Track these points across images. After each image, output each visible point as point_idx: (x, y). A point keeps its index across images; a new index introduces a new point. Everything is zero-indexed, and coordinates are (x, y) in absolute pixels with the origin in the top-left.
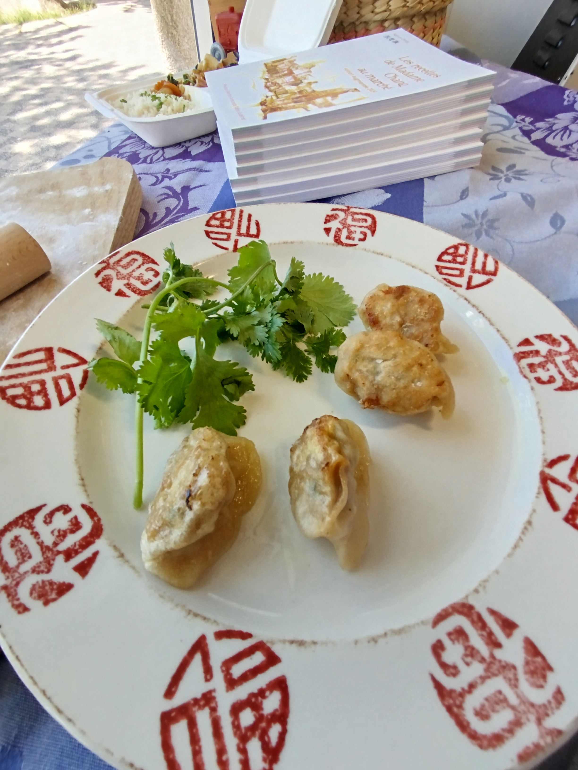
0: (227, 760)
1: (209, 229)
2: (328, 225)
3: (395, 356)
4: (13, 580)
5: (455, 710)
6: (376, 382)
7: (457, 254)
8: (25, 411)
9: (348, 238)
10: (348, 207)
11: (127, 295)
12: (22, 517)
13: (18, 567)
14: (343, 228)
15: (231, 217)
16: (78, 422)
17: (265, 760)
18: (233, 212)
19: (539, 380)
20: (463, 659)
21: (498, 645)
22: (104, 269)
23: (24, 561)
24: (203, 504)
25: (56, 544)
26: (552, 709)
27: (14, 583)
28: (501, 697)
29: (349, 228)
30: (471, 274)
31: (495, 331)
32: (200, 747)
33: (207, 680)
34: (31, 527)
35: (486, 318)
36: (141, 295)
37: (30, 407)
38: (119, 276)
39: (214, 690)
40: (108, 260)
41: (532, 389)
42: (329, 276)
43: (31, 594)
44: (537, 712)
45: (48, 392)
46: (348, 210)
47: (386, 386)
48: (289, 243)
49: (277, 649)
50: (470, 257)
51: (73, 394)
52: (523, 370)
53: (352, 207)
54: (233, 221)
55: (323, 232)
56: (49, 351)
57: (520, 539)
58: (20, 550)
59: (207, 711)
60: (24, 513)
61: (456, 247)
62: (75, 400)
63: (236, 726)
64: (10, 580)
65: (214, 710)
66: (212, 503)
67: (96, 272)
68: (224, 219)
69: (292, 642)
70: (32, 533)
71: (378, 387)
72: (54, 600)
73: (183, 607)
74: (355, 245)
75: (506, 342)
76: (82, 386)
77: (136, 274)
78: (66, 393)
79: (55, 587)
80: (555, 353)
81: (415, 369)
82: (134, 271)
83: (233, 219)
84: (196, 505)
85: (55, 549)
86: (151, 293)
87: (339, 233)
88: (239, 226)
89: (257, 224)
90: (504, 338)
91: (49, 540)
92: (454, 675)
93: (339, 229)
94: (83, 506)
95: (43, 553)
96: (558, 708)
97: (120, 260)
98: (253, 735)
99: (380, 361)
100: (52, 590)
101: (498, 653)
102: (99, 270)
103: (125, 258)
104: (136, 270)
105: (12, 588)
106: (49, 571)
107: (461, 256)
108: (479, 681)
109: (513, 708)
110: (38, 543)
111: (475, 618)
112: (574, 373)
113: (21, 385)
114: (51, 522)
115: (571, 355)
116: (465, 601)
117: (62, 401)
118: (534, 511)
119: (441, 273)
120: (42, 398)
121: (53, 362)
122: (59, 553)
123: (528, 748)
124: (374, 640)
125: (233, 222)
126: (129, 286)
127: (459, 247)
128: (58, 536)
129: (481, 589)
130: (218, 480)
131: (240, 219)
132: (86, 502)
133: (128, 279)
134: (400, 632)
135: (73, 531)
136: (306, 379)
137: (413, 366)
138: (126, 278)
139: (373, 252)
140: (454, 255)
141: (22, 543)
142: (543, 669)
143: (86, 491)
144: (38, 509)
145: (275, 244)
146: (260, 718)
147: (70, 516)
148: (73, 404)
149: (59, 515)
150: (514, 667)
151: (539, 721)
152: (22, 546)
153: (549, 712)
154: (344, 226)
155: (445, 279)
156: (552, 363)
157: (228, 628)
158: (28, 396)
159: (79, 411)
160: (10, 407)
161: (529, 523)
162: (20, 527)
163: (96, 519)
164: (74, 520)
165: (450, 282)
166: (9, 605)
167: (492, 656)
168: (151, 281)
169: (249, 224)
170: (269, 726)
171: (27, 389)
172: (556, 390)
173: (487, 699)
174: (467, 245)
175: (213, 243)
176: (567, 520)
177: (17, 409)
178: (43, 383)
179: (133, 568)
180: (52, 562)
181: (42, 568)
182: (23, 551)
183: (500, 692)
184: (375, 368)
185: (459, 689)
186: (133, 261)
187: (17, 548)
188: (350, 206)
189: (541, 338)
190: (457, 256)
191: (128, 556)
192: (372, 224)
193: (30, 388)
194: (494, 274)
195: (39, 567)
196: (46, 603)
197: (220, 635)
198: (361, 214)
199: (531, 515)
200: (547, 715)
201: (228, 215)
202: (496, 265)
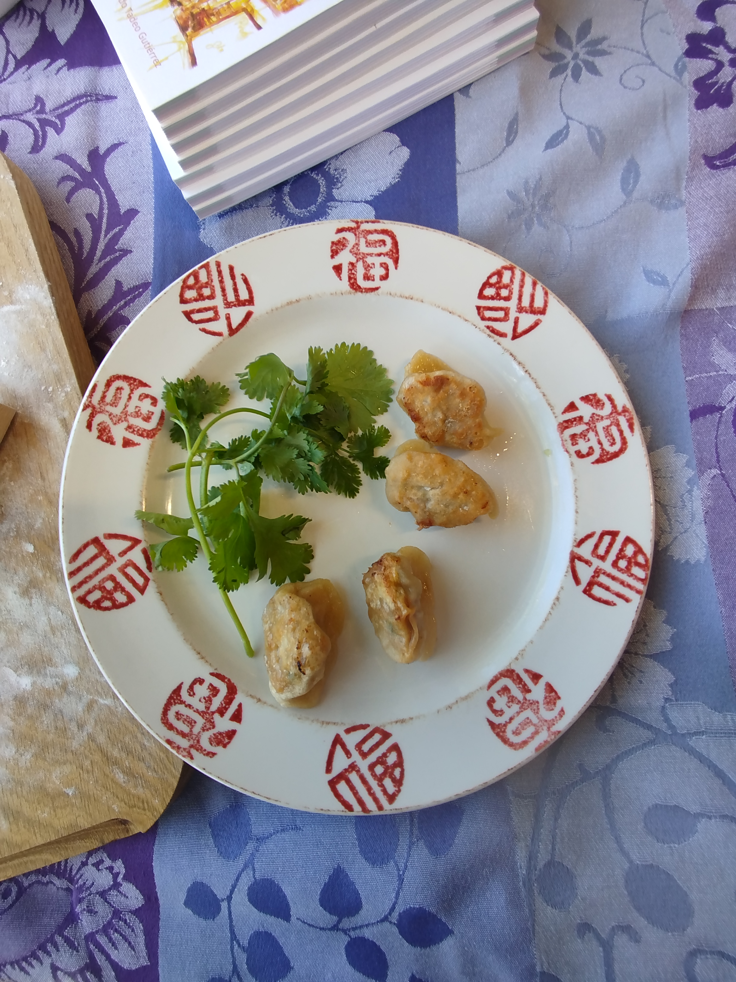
0: (374, 792)
1: (188, 307)
2: (337, 261)
3: (442, 484)
4: (194, 740)
5: (501, 734)
6: (427, 509)
7: (501, 285)
8: (114, 611)
9: (367, 277)
10: (357, 222)
11: (136, 442)
12: (171, 698)
13: (191, 731)
14: (357, 261)
15: (208, 278)
16: (166, 604)
17: (395, 786)
18: (206, 266)
19: (579, 454)
20: (506, 705)
21: (529, 691)
22: (92, 416)
23: (193, 726)
24: (312, 669)
25: (208, 708)
26: (557, 720)
27: (196, 741)
28: (529, 721)
29: (365, 259)
30: (518, 315)
31: (541, 395)
32: (357, 790)
33: (348, 758)
34: (182, 702)
35: (532, 378)
36: (151, 438)
37: (117, 606)
38: (114, 419)
39: (355, 762)
40: (90, 402)
41: (572, 465)
42: (354, 344)
43: (211, 744)
44: (549, 724)
45: (123, 585)
46: (358, 227)
47: (437, 513)
48: (294, 302)
49: (388, 729)
50: (516, 287)
51: (147, 580)
52: (565, 443)
53: (362, 223)
54: (213, 284)
55: (333, 273)
56: (96, 541)
57: (550, 613)
58: (186, 720)
59: (354, 773)
60: (171, 695)
61: (499, 274)
62: (151, 584)
63: (374, 775)
64: (192, 741)
65: (358, 771)
66: (318, 665)
67: (86, 424)
68: (199, 284)
69: (397, 722)
70: (186, 706)
71: (430, 514)
72: (229, 743)
73: (318, 720)
74: (377, 289)
75: (552, 410)
76: (149, 568)
77: (131, 409)
78: (140, 581)
79: (224, 735)
80: (597, 417)
81: (461, 496)
82: (126, 406)
83: (212, 281)
84: (308, 671)
85: (209, 712)
86: (160, 430)
87: (353, 271)
88: (223, 290)
89: (246, 281)
90: (549, 404)
91: (201, 707)
92: (501, 715)
93: (352, 264)
94: (212, 674)
95: (203, 717)
96: (560, 719)
97: (103, 397)
98: (386, 777)
99: (428, 489)
100: (223, 737)
101: (529, 696)
102: (88, 420)
103: (107, 391)
104: (128, 403)
105: (196, 745)
106: (214, 727)
107: (506, 287)
108: (516, 715)
109: (535, 725)
110: (194, 711)
111: (515, 677)
112: (612, 441)
113: (95, 588)
114: (194, 694)
115: (612, 419)
116: (509, 668)
117: (142, 590)
118: (562, 588)
119: (483, 319)
120: (122, 593)
121: (108, 553)
122: (213, 713)
123: (541, 744)
124: (450, 707)
125: (213, 286)
126: (132, 430)
127: (503, 273)
128: (206, 702)
129: (519, 657)
130: (318, 648)
131: (220, 279)
132: (212, 671)
133: (127, 420)
134: (466, 698)
135: (215, 695)
136: (358, 492)
137: (459, 494)
138: (123, 419)
139: (401, 296)
140: (497, 285)
141: (183, 716)
142: (555, 699)
143: (207, 661)
144: (179, 688)
145: (277, 309)
146: (387, 768)
147: (206, 685)
148: (151, 589)
149: (197, 687)
150: (538, 702)
151: (549, 728)
152: (185, 717)
153: (555, 723)
154: (358, 257)
155: (488, 327)
156: (593, 431)
157: (353, 725)
158: (109, 596)
159: (161, 594)
160: (99, 612)
161: (558, 599)
162: (175, 705)
163: (226, 680)
164: (210, 687)
165: (493, 331)
166: (202, 755)
167: (525, 699)
168: (153, 413)
169: (235, 284)
170: (393, 770)
171: (103, 590)
172: (593, 463)
173: (520, 724)
174: (511, 269)
175: (200, 329)
176: (585, 592)
177: (107, 612)
178: (112, 578)
179: (272, 706)
180: (212, 720)
181: (208, 726)
182: (188, 720)
183: (528, 718)
184: (425, 495)
185: (504, 722)
186: (119, 391)
187: (182, 719)
188: (359, 220)
189: (586, 399)
190: (500, 288)
191: (263, 699)
192: (392, 247)
193: (104, 587)
194: (543, 312)
195: (205, 726)
196: (225, 746)
197: (348, 731)
198: (376, 231)
199: (559, 593)
200: (554, 724)
201: (203, 277)
202: (546, 298)
